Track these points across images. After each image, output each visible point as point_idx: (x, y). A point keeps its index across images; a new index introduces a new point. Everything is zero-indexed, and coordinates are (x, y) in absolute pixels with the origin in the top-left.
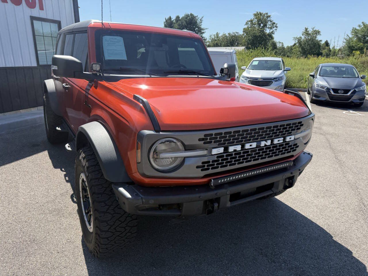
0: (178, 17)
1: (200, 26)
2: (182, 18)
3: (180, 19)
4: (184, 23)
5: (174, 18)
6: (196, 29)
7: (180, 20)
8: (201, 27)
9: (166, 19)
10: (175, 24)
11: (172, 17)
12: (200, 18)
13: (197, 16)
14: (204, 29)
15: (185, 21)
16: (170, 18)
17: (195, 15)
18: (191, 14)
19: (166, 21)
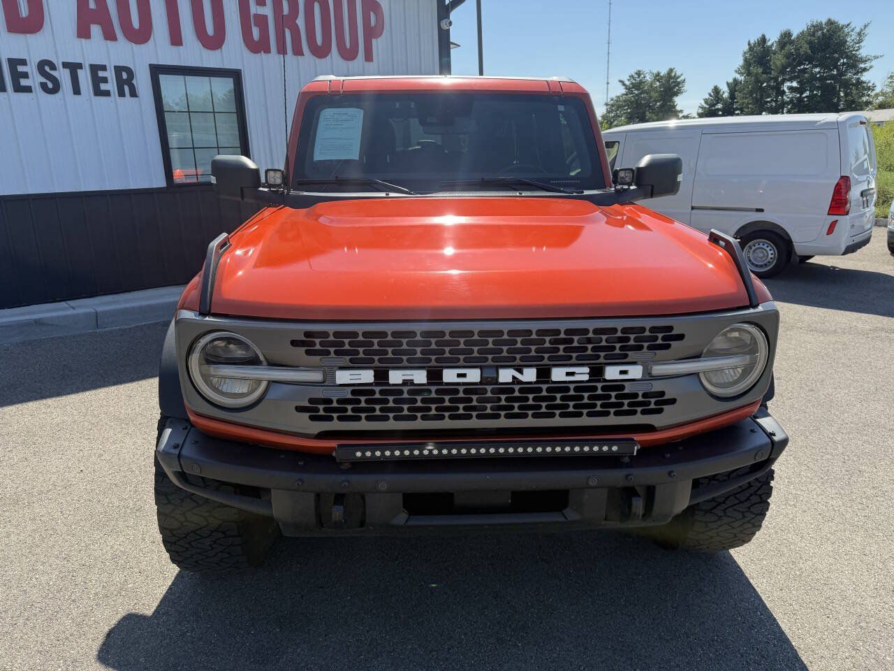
0: (786, 35)
1: (857, 50)
2: (798, 37)
3: (792, 38)
4: (805, 48)
5: (773, 39)
6: (842, 61)
7: (792, 42)
8: (858, 53)
9: (749, 44)
10: (775, 54)
11: (767, 37)
12: (858, 30)
13: (848, 25)
14: (869, 59)
15: (808, 44)
16: (764, 39)
17: (842, 22)
18: (829, 20)
19: (751, 49)
